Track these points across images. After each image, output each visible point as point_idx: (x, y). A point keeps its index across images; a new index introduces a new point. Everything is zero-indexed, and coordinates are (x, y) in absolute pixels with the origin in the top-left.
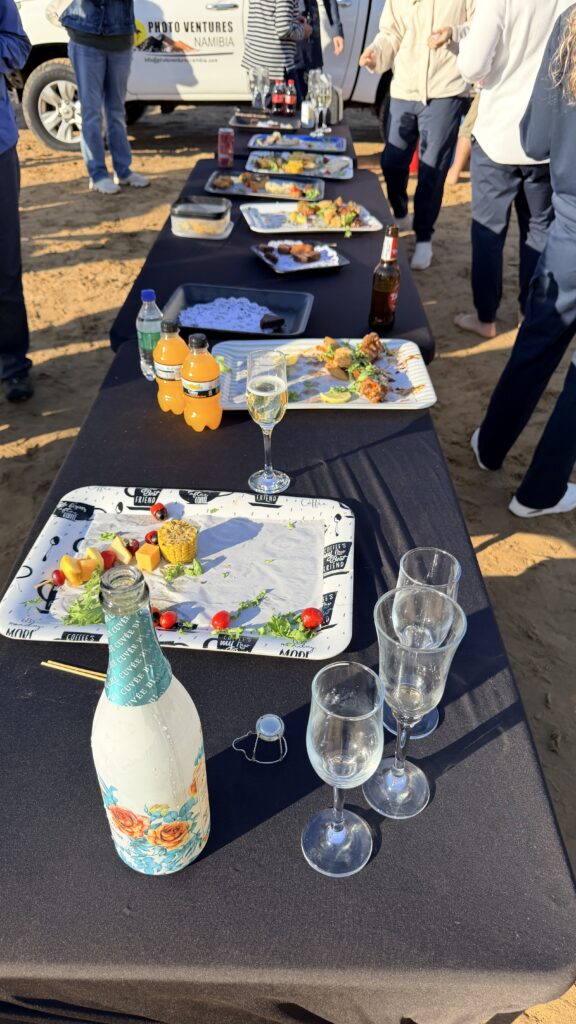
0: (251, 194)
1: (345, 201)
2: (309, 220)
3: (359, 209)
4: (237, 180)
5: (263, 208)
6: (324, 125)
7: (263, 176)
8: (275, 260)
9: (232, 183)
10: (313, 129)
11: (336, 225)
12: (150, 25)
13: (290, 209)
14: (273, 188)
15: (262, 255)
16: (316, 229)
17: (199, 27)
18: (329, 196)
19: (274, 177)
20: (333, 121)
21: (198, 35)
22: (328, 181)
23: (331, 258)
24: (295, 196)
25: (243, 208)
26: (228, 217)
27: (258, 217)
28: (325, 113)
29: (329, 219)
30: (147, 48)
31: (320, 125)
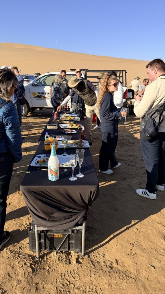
0: (61, 123)
1: (78, 124)
2: (71, 127)
3: (80, 125)
4: (58, 121)
5: (63, 125)
6: (75, 112)
7: (63, 120)
8: (66, 132)
9: (57, 121)
10: (72, 113)
11: (76, 127)
12: (38, 93)
13: (68, 125)
14: (65, 122)
15: (63, 131)
16: (73, 128)
17: (48, 94)
18: (75, 123)
19: (65, 120)
20: (77, 111)
21: (48, 95)
22: (75, 121)
23: (75, 132)
24: (69, 123)
25: (60, 125)
26: (57, 126)
27: (62, 126)
28: (75, 110)
29: (75, 126)
30: (37, 97)
31: (74, 112)
